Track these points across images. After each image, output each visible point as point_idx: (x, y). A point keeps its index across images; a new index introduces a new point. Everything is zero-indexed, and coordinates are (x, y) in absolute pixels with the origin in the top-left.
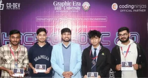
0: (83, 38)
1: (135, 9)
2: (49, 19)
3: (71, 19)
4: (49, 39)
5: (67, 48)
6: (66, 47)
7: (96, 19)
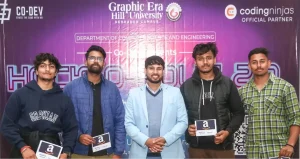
1: (271, 15)
5: (155, 95)
6: (154, 92)
7: (193, 37)
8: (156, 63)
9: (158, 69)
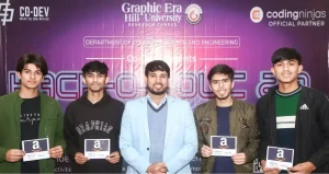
0: (187, 83)
1: (301, 19)
2: (112, 42)
3: (160, 41)
4: (111, 86)
5: (157, 111)
6: (157, 107)
7: (215, 42)
8: (159, 69)
9: (162, 76)
